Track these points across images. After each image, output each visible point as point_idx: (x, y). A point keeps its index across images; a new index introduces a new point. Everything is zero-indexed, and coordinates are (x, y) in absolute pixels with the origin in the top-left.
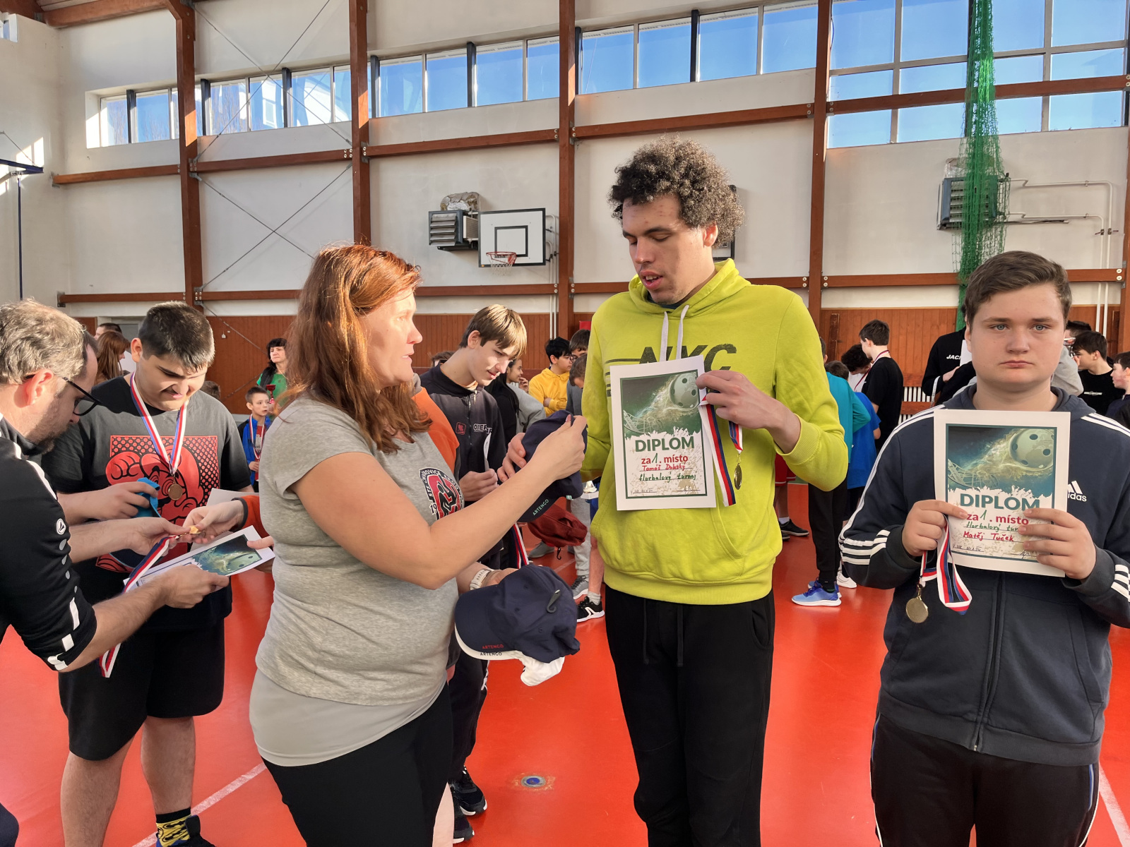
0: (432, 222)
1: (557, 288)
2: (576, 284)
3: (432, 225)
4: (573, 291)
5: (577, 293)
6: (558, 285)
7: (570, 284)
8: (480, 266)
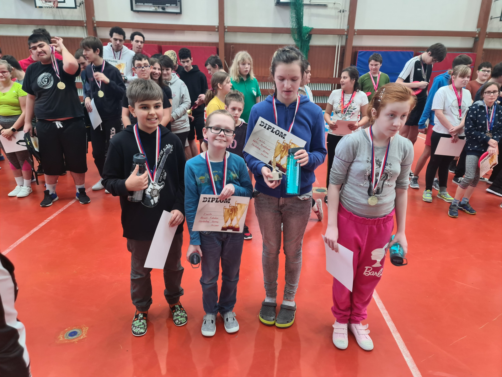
1: (86, 23)
2: (97, 22)
4: (95, 25)
5: (98, 27)
6: (86, 21)
7: (93, 22)
8: (36, 7)
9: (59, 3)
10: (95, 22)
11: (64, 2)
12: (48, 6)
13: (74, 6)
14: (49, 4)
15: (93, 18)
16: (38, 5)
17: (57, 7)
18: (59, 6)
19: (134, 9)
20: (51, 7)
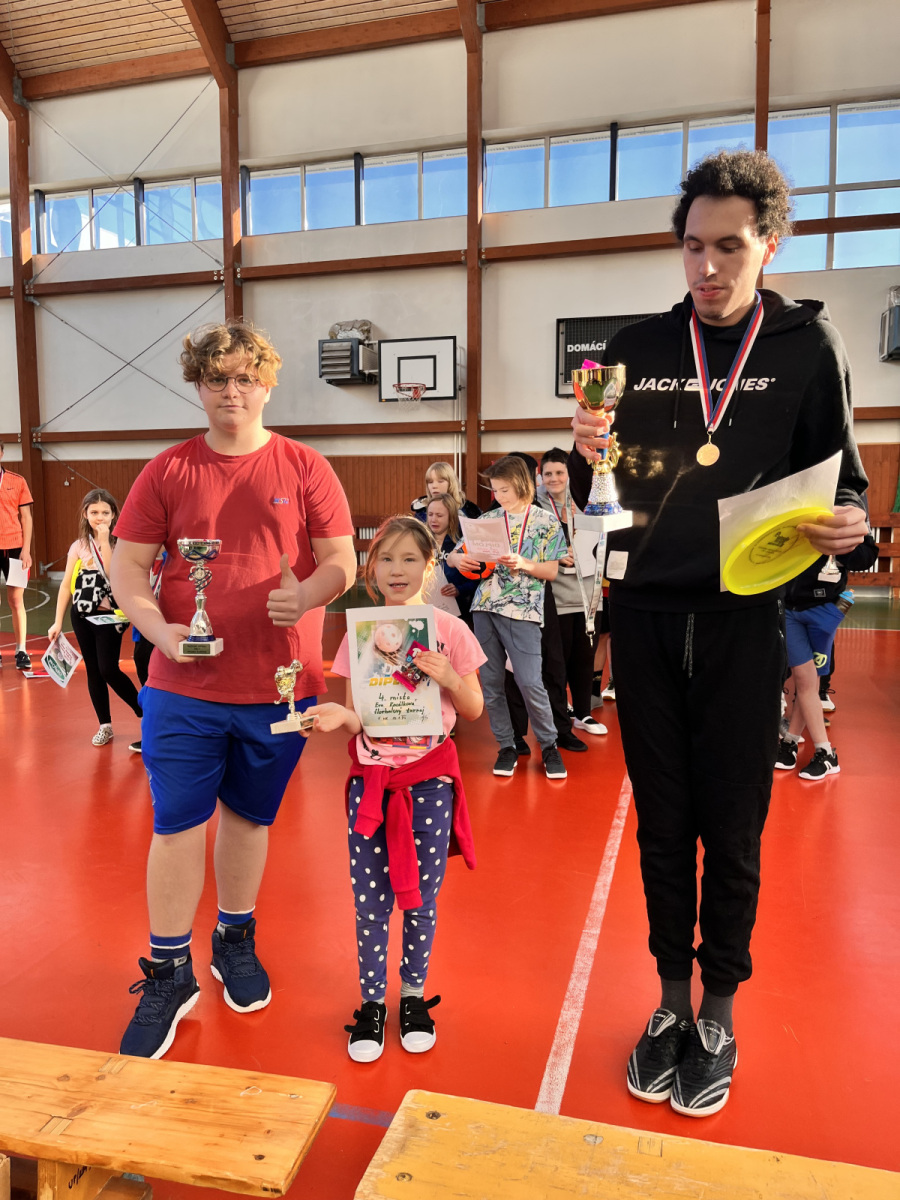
0: (323, 352)
1: (466, 426)
2: (486, 421)
3: (324, 355)
4: (483, 428)
5: (487, 431)
6: (466, 422)
7: (479, 421)
9: (426, 391)
10: (482, 423)
11: (434, 388)
12: (405, 397)
13: (452, 395)
14: (406, 393)
15: (478, 414)
16: (384, 397)
17: (423, 399)
18: (423, 396)
19: (560, 392)
20: (410, 399)
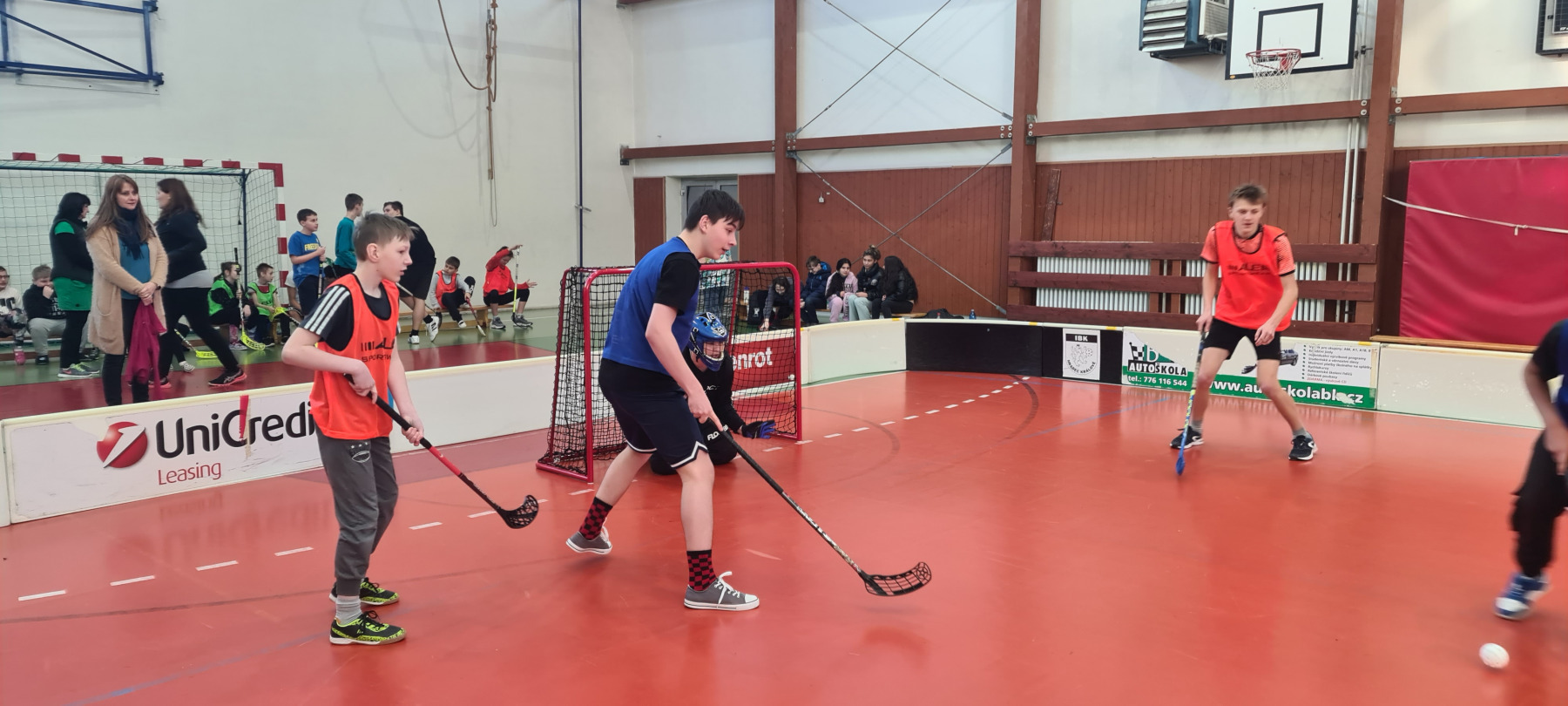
0: (1146, 13)
1: (1368, 107)
2: (1404, 99)
3: (1147, 18)
4: (1398, 110)
5: (1405, 114)
6: (1369, 101)
7: (1392, 100)
8: (1228, 77)
9: (1302, 59)
10: (1398, 101)
11: (1316, 53)
12: (1266, 70)
13: (1346, 63)
14: (1269, 64)
15: (1393, 89)
16: (1233, 72)
17: (1295, 71)
18: (1296, 67)
20: (1275, 72)
